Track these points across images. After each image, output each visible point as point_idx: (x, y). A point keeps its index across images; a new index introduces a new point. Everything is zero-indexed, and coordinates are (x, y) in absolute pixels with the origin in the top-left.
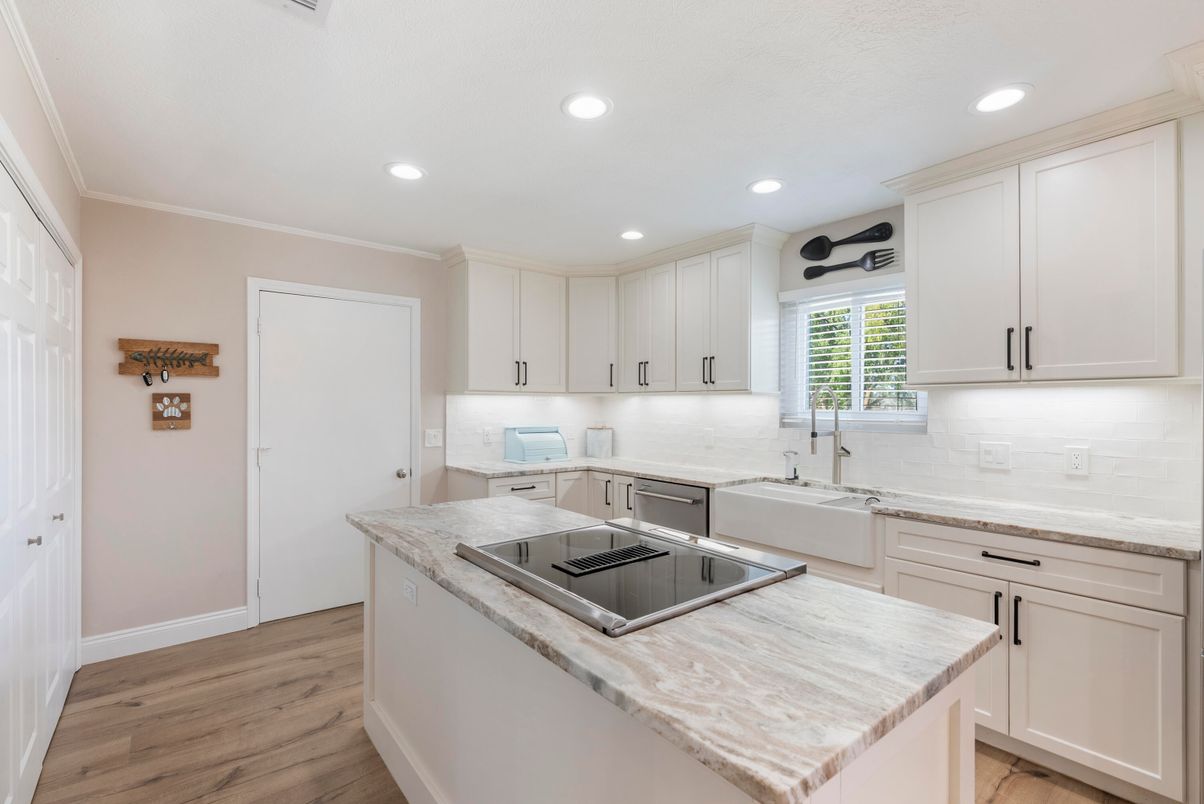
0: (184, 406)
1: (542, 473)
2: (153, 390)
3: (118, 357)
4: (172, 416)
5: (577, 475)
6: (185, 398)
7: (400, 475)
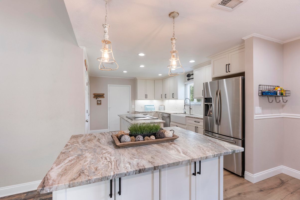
0: (100, 102)
1: (148, 112)
2: (97, 100)
3: (93, 96)
4: (99, 103)
5: (155, 113)
6: (101, 101)
7: (128, 112)
